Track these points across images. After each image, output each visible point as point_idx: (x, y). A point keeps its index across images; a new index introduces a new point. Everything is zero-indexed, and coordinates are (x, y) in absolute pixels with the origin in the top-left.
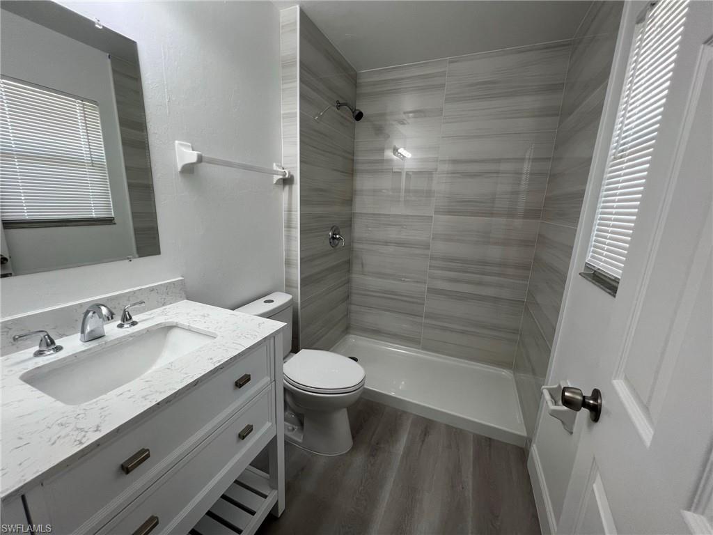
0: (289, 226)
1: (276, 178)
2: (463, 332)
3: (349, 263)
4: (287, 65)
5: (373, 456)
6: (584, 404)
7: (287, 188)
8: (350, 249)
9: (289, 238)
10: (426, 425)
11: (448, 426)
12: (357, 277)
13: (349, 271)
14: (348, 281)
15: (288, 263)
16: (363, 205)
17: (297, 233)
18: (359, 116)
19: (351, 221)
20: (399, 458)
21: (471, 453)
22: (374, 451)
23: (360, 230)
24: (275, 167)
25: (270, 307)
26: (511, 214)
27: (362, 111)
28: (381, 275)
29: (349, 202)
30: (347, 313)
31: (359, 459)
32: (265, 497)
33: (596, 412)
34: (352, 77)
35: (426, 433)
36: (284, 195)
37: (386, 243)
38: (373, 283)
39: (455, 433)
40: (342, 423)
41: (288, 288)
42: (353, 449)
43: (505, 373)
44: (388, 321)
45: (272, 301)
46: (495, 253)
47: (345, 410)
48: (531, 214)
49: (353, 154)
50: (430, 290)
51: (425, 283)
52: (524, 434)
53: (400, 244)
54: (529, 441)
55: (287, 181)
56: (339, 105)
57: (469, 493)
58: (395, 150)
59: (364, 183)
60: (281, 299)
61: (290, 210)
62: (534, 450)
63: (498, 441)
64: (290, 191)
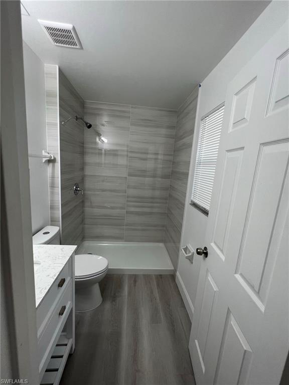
0: (53, 186)
1: (44, 160)
2: (143, 230)
3: (83, 202)
4: (50, 95)
5: (114, 301)
6: (204, 253)
7: (51, 165)
8: (84, 195)
9: (52, 193)
10: (134, 278)
11: (144, 275)
12: (88, 210)
13: (83, 207)
14: (83, 212)
15: (52, 208)
16: (88, 171)
17: (59, 190)
18: (90, 126)
19: (83, 179)
20: (127, 297)
21: (155, 283)
22: (114, 298)
23: (88, 184)
24: (44, 153)
25: (48, 237)
27: (91, 123)
28: (99, 207)
29: (82, 169)
30: (83, 229)
31: (108, 306)
32: (66, 345)
33: (206, 254)
34: (83, 104)
35: (135, 281)
36: (49, 168)
37: (103, 190)
38: (97, 211)
39: (147, 277)
40: (96, 289)
41: (53, 222)
42: (103, 301)
43: (161, 245)
44: (107, 231)
45: (48, 233)
46: (157, 193)
47: (97, 284)
48: (165, 177)
49: (83, 144)
50: (127, 212)
51: (125, 209)
52: (173, 268)
53: (111, 191)
54: (175, 271)
55: (51, 161)
56: (77, 119)
57: (158, 300)
58: (100, 139)
59: (89, 159)
60: (54, 230)
61: (53, 177)
62: (178, 274)
63: (164, 275)
64: (53, 167)
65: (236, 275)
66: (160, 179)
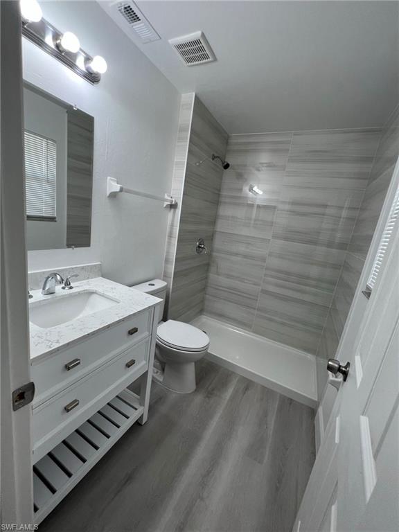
0: (170, 236)
1: (166, 203)
2: (283, 324)
3: (208, 265)
4: (183, 130)
5: (209, 397)
6: (339, 370)
7: (172, 210)
8: (210, 255)
9: (169, 243)
10: (248, 384)
11: (263, 387)
12: (212, 276)
13: (207, 271)
14: (206, 278)
15: (167, 261)
16: (221, 226)
17: (175, 241)
18: (227, 166)
19: (213, 236)
20: (226, 402)
21: (276, 406)
22: (210, 394)
23: (218, 243)
24: (166, 197)
25: (153, 288)
26: (330, 245)
27: (229, 163)
28: (229, 276)
29: (213, 223)
30: (203, 301)
31: (199, 398)
32: (136, 409)
34: (226, 139)
35: (247, 388)
36: (170, 214)
37: (236, 254)
38: (223, 281)
39: (267, 392)
40: (190, 372)
41: (165, 277)
42: (196, 390)
43: (310, 356)
44: (230, 309)
45: (154, 285)
46: (314, 271)
47: (193, 364)
48: (343, 246)
49: (219, 191)
50: (264, 292)
51: (259, 285)
52: (316, 400)
53: (245, 256)
54: (317, 404)
55: (173, 206)
56: (214, 157)
57: (271, 432)
59: (225, 211)
60: (159, 284)
61: (172, 225)
62: (320, 410)
63: (296, 402)
64: (174, 213)
65: (362, 417)
66: (324, 248)
